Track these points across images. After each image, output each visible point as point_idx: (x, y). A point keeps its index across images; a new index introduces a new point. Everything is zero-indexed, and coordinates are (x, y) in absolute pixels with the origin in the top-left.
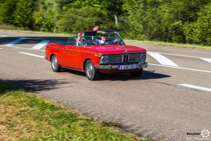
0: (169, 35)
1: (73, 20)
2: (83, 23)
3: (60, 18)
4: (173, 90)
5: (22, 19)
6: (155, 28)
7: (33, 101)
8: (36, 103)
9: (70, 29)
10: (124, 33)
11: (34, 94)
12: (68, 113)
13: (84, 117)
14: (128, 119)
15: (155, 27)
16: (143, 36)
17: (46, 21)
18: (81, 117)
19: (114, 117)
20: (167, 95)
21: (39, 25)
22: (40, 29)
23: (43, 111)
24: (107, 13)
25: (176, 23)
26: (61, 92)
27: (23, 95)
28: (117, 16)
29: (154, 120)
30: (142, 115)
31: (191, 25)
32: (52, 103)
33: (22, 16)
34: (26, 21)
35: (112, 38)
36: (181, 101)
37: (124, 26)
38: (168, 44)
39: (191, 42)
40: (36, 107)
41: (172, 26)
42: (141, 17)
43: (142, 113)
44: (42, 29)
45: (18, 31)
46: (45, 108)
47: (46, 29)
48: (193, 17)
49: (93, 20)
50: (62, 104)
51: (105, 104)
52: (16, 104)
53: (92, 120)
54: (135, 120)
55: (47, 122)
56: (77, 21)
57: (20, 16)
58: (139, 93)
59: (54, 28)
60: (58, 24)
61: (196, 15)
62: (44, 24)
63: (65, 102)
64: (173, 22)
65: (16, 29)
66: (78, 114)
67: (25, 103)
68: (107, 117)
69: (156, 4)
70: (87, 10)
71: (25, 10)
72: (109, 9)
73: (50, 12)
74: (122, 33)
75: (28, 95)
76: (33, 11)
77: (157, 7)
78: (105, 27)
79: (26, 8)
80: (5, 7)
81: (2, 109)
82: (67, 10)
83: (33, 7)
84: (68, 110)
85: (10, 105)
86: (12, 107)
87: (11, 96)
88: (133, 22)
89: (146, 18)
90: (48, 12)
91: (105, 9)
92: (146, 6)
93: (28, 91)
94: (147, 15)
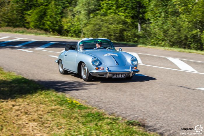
0: (188, 42)
1: (100, 26)
2: (109, 29)
3: (87, 25)
4: (191, 94)
5: (52, 25)
6: (175, 36)
7: (62, 100)
8: (66, 103)
9: (96, 35)
10: (146, 39)
11: (64, 94)
12: (96, 112)
13: (110, 117)
14: (151, 119)
16: (164, 43)
18: (107, 116)
19: (138, 117)
20: (186, 98)
21: (68, 31)
22: (69, 35)
23: (72, 110)
24: (131, 21)
25: (195, 32)
26: (88, 93)
27: (53, 94)
28: (140, 24)
29: (175, 120)
30: (164, 116)
32: (80, 103)
33: (52, 23)
34: (56, 27)
35: (135, 44)
36: (200, 104)
37: (147, 34)
38: (187, 50)
40: (65, 107)
41: (190, 35)
42: (162, 25)
43: (164, 113)
44: (70, 34)
45: (48, 36)
46: (74, 107)
47: (74, 35)
49: (117, 27)
50: (90, 104)
51: (129, 105)
52: (47, 103)
53: (118, 119)
54: (157, 120)
55: (76, 121)
56: (103, 28)
57: (50, 22)
58: (161, 95)
59: (81, 34)
60: (86, 30)
62: (72, 30)
63: (93, 102)
64: (192, 31)
65: (46, 34)
66: (104, 113)
67: (55, 103)
68: (131, 117)
69: (176, 14)
70: (112, 18)
71: (55, 16)
72: (132, 17)
73: (78, 19)
74: (144, 39)
75: (58, 95)
76: (62, 17)
77: (177, 16)
78: (129, 34)
79: (55, 15)
80: (36, 14)
81: (34, 107)
82: (94, 17)
83: (62, 14)
84: (95, 110)
85: (41, 104)
86: (43, 105)
87: (43, 96)
88: (155, 30)
89: (167, 26)
90: (76, 19)
91: (129, 17)
92: (167, 15)
93: (58, 91)
94: (167, 23)
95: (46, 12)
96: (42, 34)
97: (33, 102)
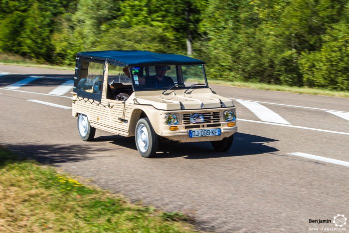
0: (276, 72)
1: (119, 47)
3: (96, 44)
4: (280, 163)
5: (34, 46)
6: (252, 61)
7: (49, 179)
8: (55, 183)
11: (52, 167)
12: (109, 199)
13: (134, 206)
14: (207, 209)
15: (251, 59)
16: (232, 74)
18: (129, 205)
19: (182, 206)
20: (270, 171)
21: (63, 56)
22: (65, 63)
23: (67, 196)
24: (175, 37)
25: (287, 53)
26: (96, 164)
27: (35, 170)
28: (191, 41)
29: (249, 211)
30: (229, 203)
31: (311, 56)
32: (81, 183)
33: (34, 41)
34: (41, 48)
36: (294, 180)
38: (273, 87)
39: (311, 84)
40: (54, 190)
41: (280, 59)
42: (228, 43)
43: (229, 199)
44: (67, 62)
45: (27, 65)
46: (70, 190)
47: (74, 63)
48: (315, 43)
49: (150, 48)
50: (98, 185)
51: (168, 186)
52: (22, 183)
53: (147, 210)
54: (216, 211)
55: (72, 215)
57: (31, 41)
58: (224, 167)
61: (320, 40)
62: (70, 54)
63: (103, 181)
64: (283, 51)
65: (24, 62)
66: (124, 200)
67: (37, 183)
68: (171, 206)
69: (254, 22)
70: (141, 32)
71: (39, 30)
72: (176, 30)
73: (81, 34)
75: (43, 170)
76: (52, 32)
77: (256, 27)
79: (40, 27)
80: (6, 26)
82: (107, 31)
83: (53, 26)
84: (108, 194)
85: (12, 185)
86: (16, 188)
87: (15, 172)
88: (216, 51)
89: (237, 45)
90: (76, 34)
91: (170, 30)
92: (238, 25)
93: (42, 163)
94: (238, 39)
95: (24, 23)
96: (17, 62)
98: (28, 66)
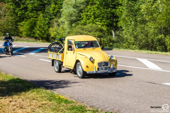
0: (154, 45)
3: (70, 33)
4: (158, 88)
5: (41, 34)
7: (51, 96)
8: (54, 98)
10: (120, 44)
11: (52, 91)
13: (91, 109)
14: (125, 110)
15: (143, 39)
16: (134, 46)
17: (59, 35)
19: (114, 109)
20: (154, 92)
21: (54, 38)
23: (59, 104)
24: (107, 29)
25: (160, 36)
26: (73, 89)
27: (44, 92)
28: (114, 31)
29: (145, 111)
30: (135, 107)
32: (66, 98)
33: (41, 32)
34: (44, 35)
35: (110, 48)
36: (165, 96)
37: (120, 39)
38: (154, 52)
40: (53, 101)
41: (156, 39)
42: (132, 32)
43: (135, 105)
46: (61, 102)
49: (96, 34)
50: (74, 99)
51: (107, 99)
52: (38, 98)
53: (97, 111)
57: (39, 32)
58: (133, 90)
62: (58, 37)
63: (76, 97)
64: (158, 36)
65: (36, 41)
66: (86, 106)
67: (45, 98)
68: (108, 109)
69: (144, 22)
70: (91, 27)
71: (43, 26)
72: (107, 26)
73: (63, 28)
74: (118, 44)
75: (48, 92)
76: (49, 27)
77: (145, 24)
78: (105, 40)
79: (43, 25)
80: (28, 25)
81: (28, 102)
82: (75, 27)
83: (49, 25)
84: (79, 103)
85: (33, 99)
86: (35, 101)
87: (35, 93)
88: (126, 36)
89: (136, 33)
90: (61, 28)
91: (105, 26)
92: (137, 23)
93: (47, 89)
94: (137, 30)
95: (36, 23)
96: (33, 41)
97: (27, 98)
98: (38, 43)
